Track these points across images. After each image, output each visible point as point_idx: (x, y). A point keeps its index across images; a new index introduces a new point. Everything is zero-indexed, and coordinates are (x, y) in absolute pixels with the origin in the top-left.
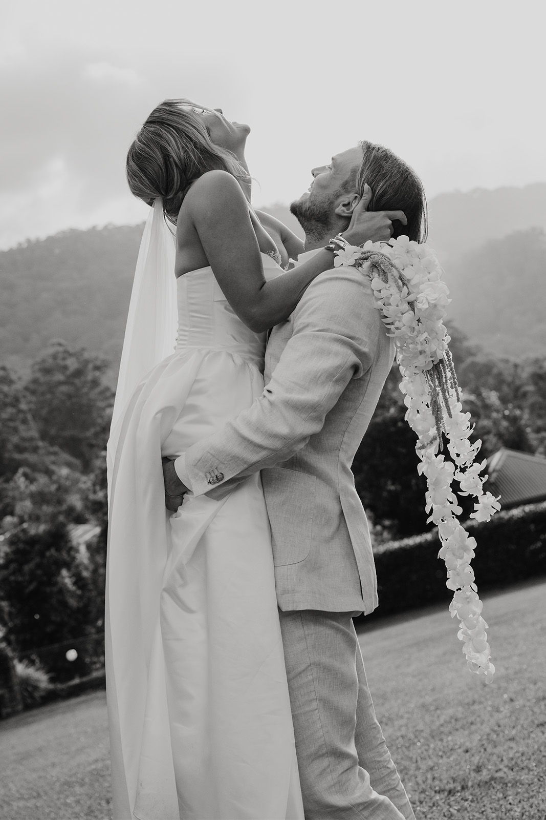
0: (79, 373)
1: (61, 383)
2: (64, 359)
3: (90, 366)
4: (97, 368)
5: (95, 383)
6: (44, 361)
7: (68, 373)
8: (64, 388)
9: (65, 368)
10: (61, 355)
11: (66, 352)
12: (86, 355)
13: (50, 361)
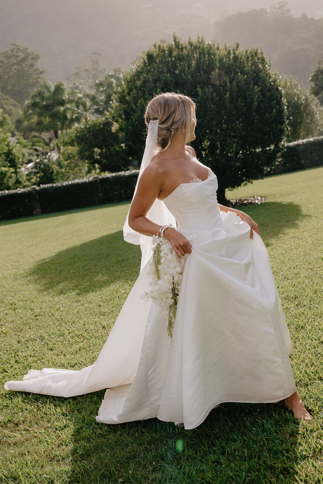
0: (23, 60)
1: (14, 64)
2: (17, 52)
3: (30, 57)
4: (33, 59)
5: (32, 65)
6: (7, 52)
7: (18, 59)
8: (16, 67)
9: (17, 56)
10: (15, 51)
11: (18, 49)
12: (28, 51)
13: (10, 53)
